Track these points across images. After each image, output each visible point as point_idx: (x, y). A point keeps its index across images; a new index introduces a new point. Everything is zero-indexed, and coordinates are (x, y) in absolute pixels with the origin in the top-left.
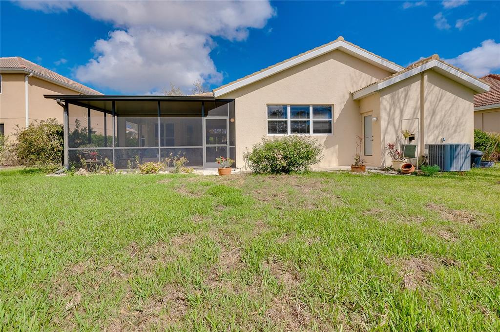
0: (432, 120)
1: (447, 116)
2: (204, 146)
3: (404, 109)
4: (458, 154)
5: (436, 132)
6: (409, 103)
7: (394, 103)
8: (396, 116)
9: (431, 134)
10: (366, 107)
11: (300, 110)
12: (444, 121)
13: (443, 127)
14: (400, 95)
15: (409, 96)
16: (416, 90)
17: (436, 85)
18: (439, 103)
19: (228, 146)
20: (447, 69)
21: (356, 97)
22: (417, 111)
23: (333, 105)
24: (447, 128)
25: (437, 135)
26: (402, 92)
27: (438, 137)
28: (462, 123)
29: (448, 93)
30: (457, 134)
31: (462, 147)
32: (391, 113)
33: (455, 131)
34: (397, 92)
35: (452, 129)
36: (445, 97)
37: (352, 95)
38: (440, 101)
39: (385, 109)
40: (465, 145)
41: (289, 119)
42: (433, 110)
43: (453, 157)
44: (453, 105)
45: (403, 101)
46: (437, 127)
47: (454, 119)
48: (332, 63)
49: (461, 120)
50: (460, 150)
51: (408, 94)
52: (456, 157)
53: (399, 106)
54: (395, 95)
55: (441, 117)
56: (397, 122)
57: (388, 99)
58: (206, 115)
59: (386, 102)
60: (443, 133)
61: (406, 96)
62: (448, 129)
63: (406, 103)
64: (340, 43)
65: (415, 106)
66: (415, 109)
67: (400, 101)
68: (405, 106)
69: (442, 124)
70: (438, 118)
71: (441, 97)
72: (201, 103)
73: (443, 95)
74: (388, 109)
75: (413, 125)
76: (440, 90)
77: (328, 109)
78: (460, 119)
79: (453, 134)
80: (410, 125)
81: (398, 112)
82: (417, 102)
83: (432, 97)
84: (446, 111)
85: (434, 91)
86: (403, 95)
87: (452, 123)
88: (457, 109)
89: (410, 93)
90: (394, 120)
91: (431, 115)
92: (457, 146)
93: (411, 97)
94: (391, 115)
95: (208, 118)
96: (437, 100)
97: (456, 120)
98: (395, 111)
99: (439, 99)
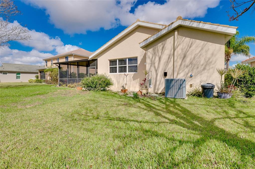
0: (183, 62)
1: (196, 58)
3: (162, 56)
4: (173, 86)
5: (187, 70)
6: (165, 52)
7: (155, 53)
8: (156, 61)
9: (182, 72)
11: (122, 61)
12: (193, 61)
13: (193, 66)
14: (159, 48)
15: (165, 48)
16: (170, 43)
17: (186, 37)
18: (189, 49)
20: (190, 24)
22: (171, 57)
23: (137, 57)
24: (196, 67)
25: (187, 72)
26: (160, 46)
27: (187, 74)
28: (211, 62)
29: (198, 41)
30: (206, 71)
31: (176, 82)
32: (153, 59)
33: (204, 69)
34: (157, 46)
35: (201, 68)
36: (195, 44)
38: (190, 47)
39: (149, 57)
40: (178, 80)
41: (118, 66)
42: (184, 54)
43: (169, 88)
44: (202, 49)
45: (161, 51)
46: (187, 67)
47: (203, 59)
48: (137, 34)
49: (211, 60)
50: (175, 83)
51: (165, 47)
52: (171, 88)
53: (158, 55)
54: (156, 48)
55: (191, 59)
56: (156, 65)
57: (151, 51)
59: (150, 53)
60: (192, 70)
61: (163, 48)
62: (198, 68)
63: (163, 53)
65: (169, 53)
66: (170, 56)
67: (159, 52)
68: (162, 54)
69: (192, 64)
70: (188, 60)
71: (191, 45)
73: (193, 43)
74: (151, 57)
75: (168, 66)
76: (190, 40)
78: (209, 59)
79: (202, 72)
80: (166, 66)
81: (157, 59)
82: (171, 51)
83: (183, 46)
84: (196, 54)
85: (185, 41)
86: (161, 47)
87: (202, 63)
88: (206, 51)
89: (165, 46)
90: (154, 64)
91: (182, 59)
92: (172, 80)
93: (167, 48)
94: (153, 61)
95: (90, 67)
96: (188, 47)
97: (205, 59)
98: (155, 58)
99: (189, 46)
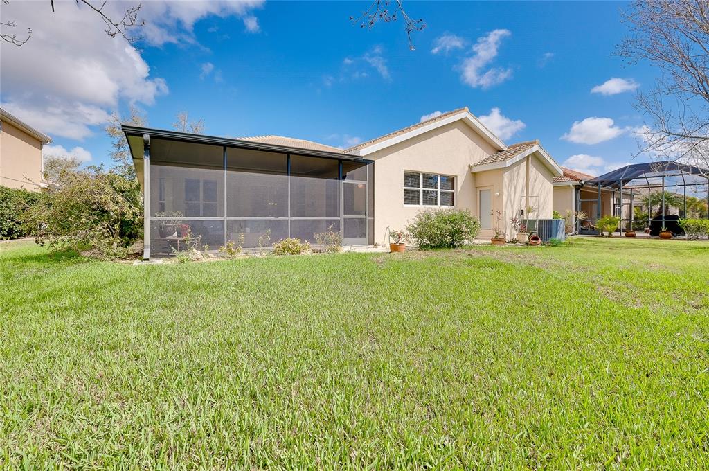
2: (342, 217)
3: (517, 186)
7: (511, 180)
10: (483, 181)
11: (430, 179)
15: (520, 175)
16: (524, 170)
17: (534, 167)
19: (367, 218)
21: (475, 170)
23: (456, 176)
29: (540, 175)
32: (510, 190)
33: (543, 208)
34: (513, 170)
37: (470, 167)
38: (536, 181)
39: (506, 186)
41: (421, 189)
44: (542, 185)
45: (516, 179)
48: (456, 133)
49: (546, 199)
54: (512, 173)
58: (344, 178)
59: (506, 179)
61: (518, 174)
63: (517, 181)
64: (464, 114)
67: (514, 179)
68: (517, 184)
71: (536, 178)
72: (337, 161)
74: (508, 186)
76: (536, 172)
77: (450, 181)
86: (516, 174)
90: (511, 196)
95: (346, 181)
